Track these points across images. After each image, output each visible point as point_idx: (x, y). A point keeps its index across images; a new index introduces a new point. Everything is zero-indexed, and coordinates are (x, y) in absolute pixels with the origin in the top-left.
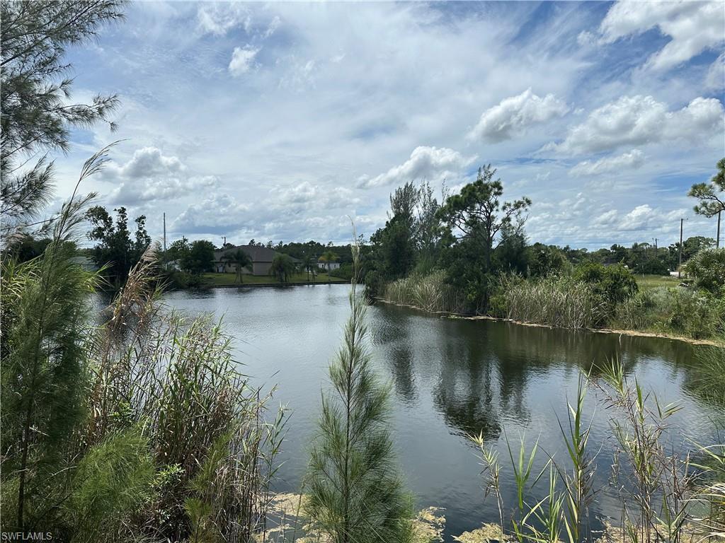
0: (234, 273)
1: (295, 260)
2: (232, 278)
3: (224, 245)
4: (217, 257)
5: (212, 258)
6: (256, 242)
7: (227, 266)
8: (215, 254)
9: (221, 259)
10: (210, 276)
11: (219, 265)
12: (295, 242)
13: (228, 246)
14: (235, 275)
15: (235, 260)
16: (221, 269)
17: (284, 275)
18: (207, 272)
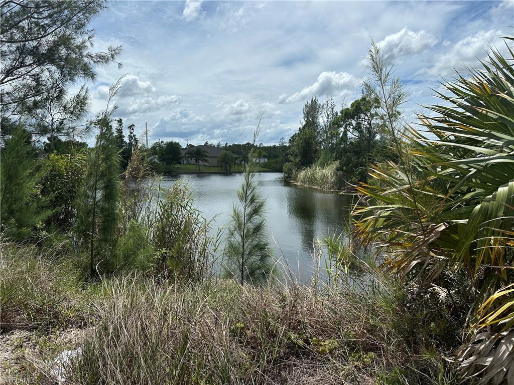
0: (194, 164)
1: (236, 156)
2: (193, 168)
3: (187, 145)
4: (183, 153)
5: (179, 154)
6: (209, 144)
7: (189, 159)
8: (181, 151)
9: (185, 155)
10: (178, 166)
11: (184, 159)
12: (236, 143)
13: (190, 146)
14: (195, 166)
15: (195, 155)
16: (185, 162)
17: (228, 166)
18: (176, 163)
